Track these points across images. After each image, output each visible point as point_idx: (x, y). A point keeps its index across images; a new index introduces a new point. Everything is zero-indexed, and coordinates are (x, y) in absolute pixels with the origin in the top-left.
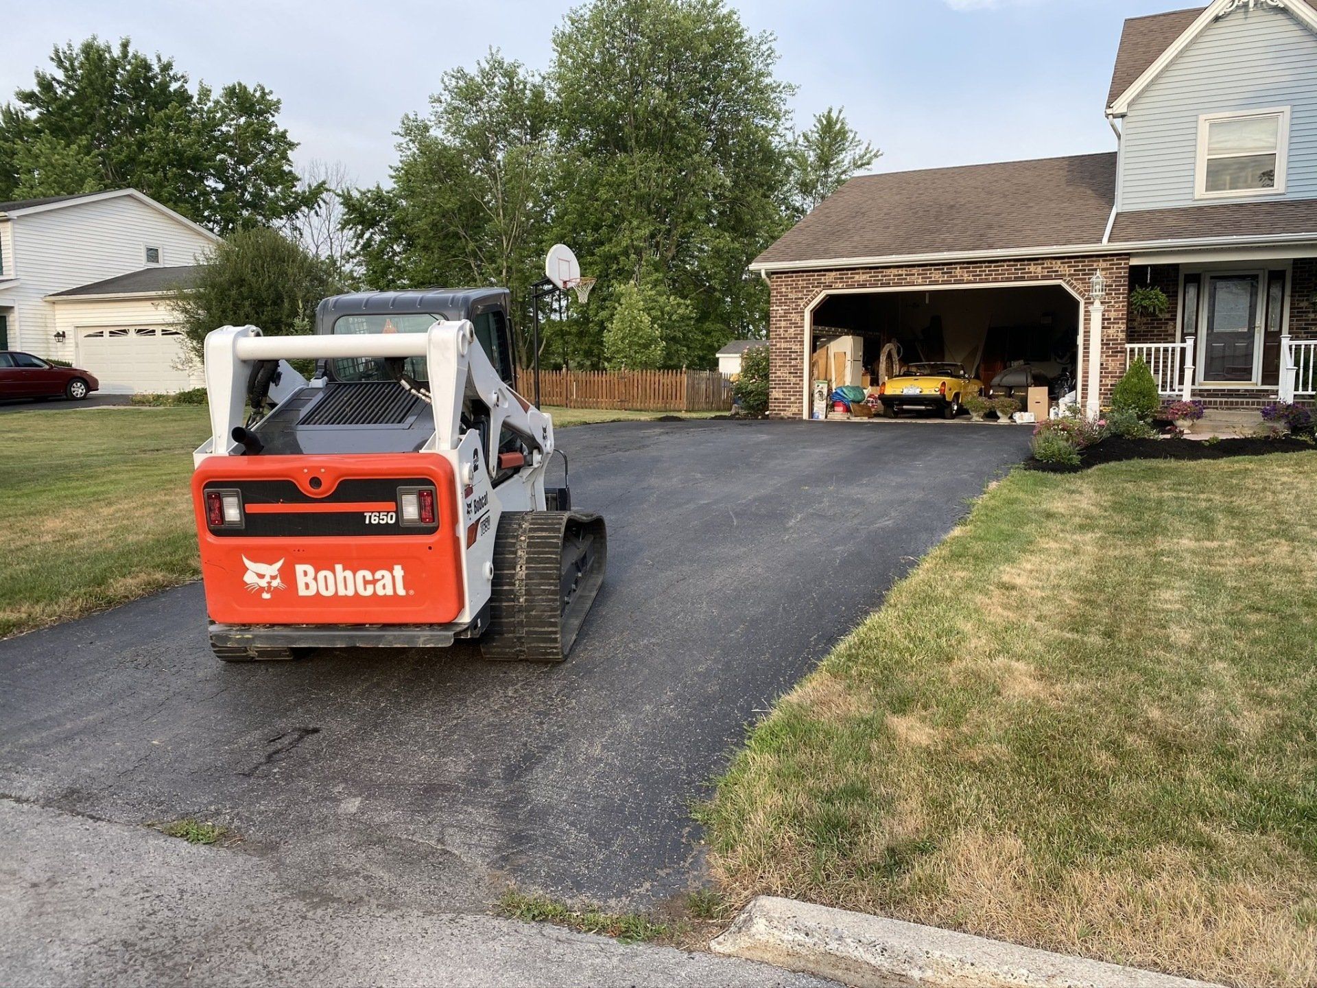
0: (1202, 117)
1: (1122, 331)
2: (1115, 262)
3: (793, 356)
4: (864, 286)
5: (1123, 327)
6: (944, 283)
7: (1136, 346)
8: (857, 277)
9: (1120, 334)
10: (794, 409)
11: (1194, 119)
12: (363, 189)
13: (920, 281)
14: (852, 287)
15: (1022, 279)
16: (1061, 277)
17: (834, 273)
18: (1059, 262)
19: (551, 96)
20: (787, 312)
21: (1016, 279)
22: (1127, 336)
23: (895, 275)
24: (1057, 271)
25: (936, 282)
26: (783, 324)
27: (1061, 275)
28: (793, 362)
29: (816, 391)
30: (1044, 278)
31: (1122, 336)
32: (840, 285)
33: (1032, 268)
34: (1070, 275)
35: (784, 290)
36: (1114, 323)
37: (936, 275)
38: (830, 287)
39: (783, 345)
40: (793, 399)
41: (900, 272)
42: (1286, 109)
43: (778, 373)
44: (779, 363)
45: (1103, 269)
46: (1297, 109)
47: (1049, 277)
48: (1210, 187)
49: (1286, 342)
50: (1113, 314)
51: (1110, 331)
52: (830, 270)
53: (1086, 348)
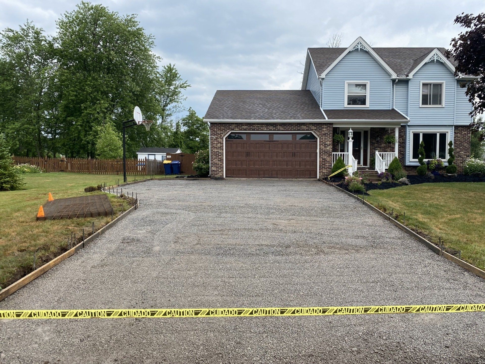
0: (346, 82)
3: (220, 154)
4: (246, 130)
7: (335, 153)
8: (243, 127)
9: (331, 149)
10: (220, 174)
11: (343, 82)
13: (266, 129)
14: (242, 130)
15: (299, 130)
16: (312, 130)
18: (311, 125)
20: (217, 138)
21: (298, 130)
24: (311, 128)
25: (271, 130)
26: (215, 142)
28: (220, 157)
31: (331, 150)
32: (237, 129)
33: (303, 127)
34: (315, 129)
35: (215, 130)
37: (271, 128)
38: (233, 130)
39: (216, 150)
40: (220, 170)
42: (369, 82)
43: (214, 161)
44: (214, 157)
45: (325, 128)
46: (371, 82)
47: (308, 130)
48: (349, 104)
49: (377, 153)
50: (328, 143)
51: (328, 148)
52: (233, 124)
53: (320, 153)
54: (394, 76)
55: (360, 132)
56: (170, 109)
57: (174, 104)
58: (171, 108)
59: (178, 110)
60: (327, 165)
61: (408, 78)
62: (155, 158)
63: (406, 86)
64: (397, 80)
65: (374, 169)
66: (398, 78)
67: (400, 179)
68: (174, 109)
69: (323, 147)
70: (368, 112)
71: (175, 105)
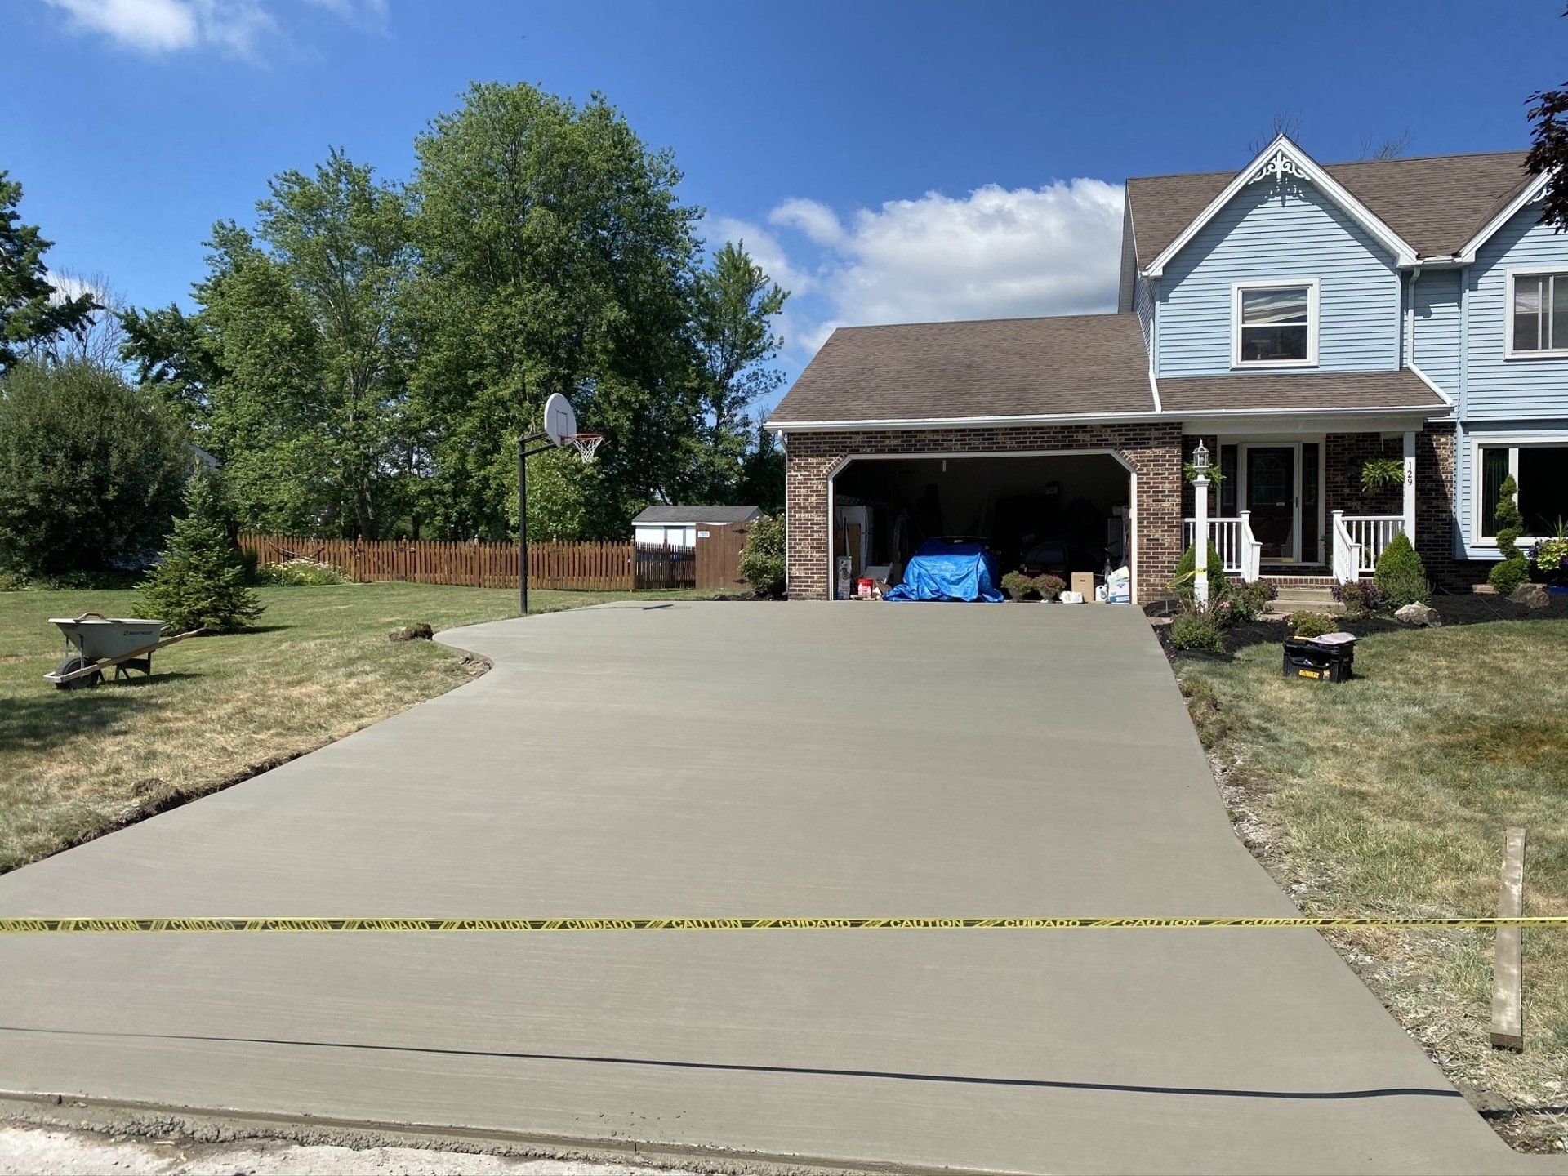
0: (1235, 285)
1: (1177, 505)
2: (1168, 431)
3: (816, 528)
4: (896, 451)
5: (1178, 500)
6: (985, 450)
8: (887, 441)
9: (1175, 508)
10: (818, 589)
11: (1226, 286)
12: (153, 311)
13: (958, 447)
14: (882, 451)
15: (1069, 447)
16: (1111, 446)
17: (861, 436)
18: (1109, 430)
19: (414, 210)
20: (806, 479)
21: (1064, 448)
22: (1182, 509)
23: (929, 440)
24: (1107, 440)
25: (976, 449)
26: (803, 491)
27: (1112, 444)
28: (816, 536)
29: (841, 568)
30: (1093, 446)
31: (1177, 509)
32: (869, 450)
33: (1081, 436)
34: (1121, 444)
35: (803, 453)
36: (1169, 496)
37: (975, 442)
38: (856, 451)
39: (803, 516)
40: (816, 576)
41: (935, 437)
42: (1315, 281)
43: (799, 548)
44: (799, 536)
45: (1156, 439)
46: (1324, 282)
47: (1098, 446)
48: (1245, 357)
49: (1338, 518)
50: (1167, 486)
51: (1166, 504)
52: (857, 433)
53: (1140, 522)
54: (1407, 257)
55: (1291, 450)
56: (739, 386)
57: (749, 367)
58: (744, 381)
59: (763, 386)
60: (1166, 558)
61: (1457, 260)
62: (666, 540)
63: (1455, 290)
64: (1417, 274)
65: (1330, 573)
66: (1420, 262)
67: (1404, 608)
68: (753, 384)
69: (1151, 500)
70: (1310, 382)
71: (751, 372)
